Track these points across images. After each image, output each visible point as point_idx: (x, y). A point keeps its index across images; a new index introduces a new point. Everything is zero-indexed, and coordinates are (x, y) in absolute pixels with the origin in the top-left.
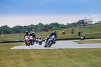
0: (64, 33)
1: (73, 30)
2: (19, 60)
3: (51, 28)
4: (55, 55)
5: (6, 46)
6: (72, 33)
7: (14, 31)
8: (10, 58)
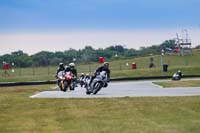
0: (134, 67)
1: (152, 59)
2: (47, 120)
3: (109, 56)
4: (117, 109)
5: (20, 91)
6: (151, 66)
7: (37, 62)
8: (27, 116)
